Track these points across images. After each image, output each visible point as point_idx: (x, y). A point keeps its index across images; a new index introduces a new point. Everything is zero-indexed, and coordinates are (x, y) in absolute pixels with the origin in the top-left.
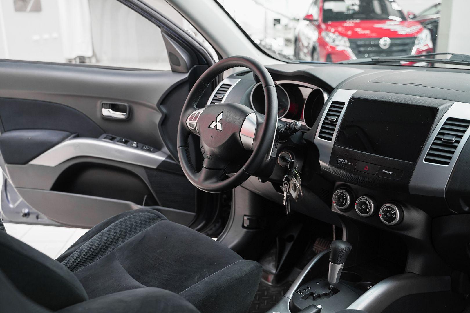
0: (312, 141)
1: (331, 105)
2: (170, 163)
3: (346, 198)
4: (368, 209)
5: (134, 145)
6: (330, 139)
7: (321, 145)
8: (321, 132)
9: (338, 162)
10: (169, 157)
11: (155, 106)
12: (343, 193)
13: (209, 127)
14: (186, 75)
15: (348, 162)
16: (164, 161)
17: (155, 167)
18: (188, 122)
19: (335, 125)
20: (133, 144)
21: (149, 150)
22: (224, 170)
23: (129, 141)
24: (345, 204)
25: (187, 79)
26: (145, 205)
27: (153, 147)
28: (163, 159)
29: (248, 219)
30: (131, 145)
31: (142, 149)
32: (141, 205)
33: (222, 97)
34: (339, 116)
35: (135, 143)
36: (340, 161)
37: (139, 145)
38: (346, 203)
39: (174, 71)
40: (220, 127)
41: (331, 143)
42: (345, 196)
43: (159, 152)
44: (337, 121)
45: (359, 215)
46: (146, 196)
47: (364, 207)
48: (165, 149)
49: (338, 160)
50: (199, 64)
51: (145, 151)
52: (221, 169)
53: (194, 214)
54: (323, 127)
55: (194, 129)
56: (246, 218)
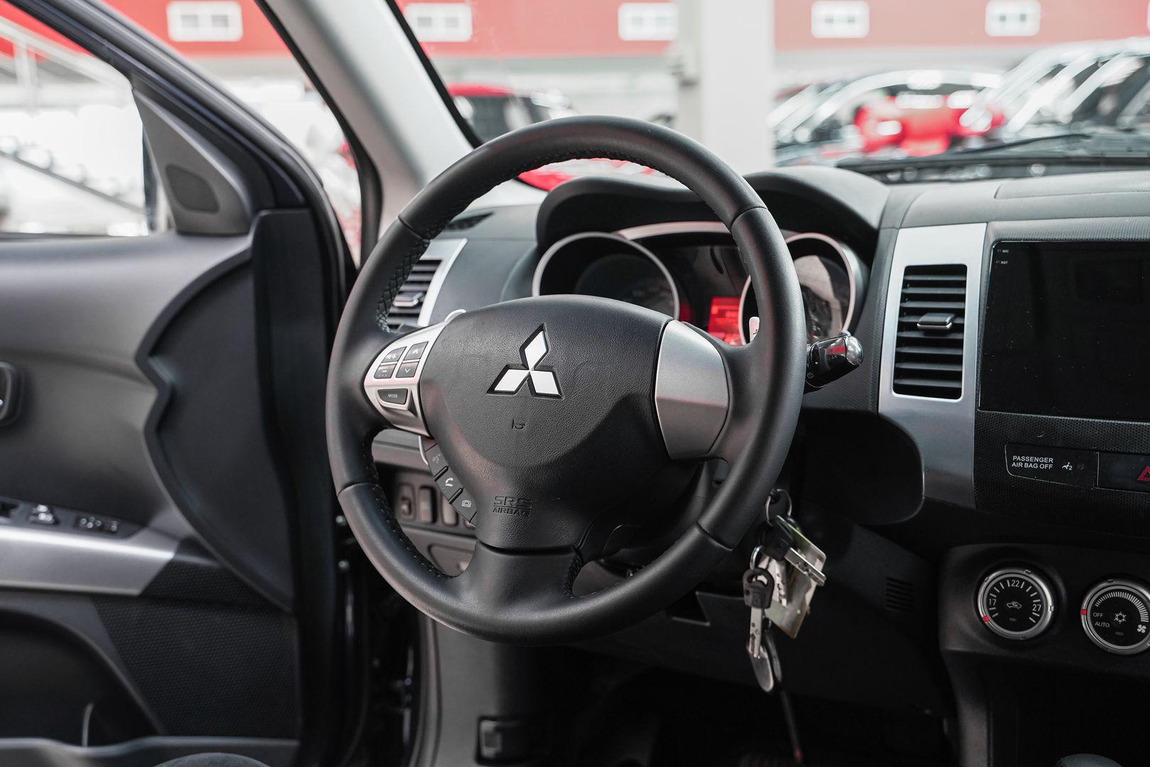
0: (875, 412)
1: (904, 281)
2: (195, 567)
3: (1038, 597)
4: (1143, 624)
5: (43, 517)
6: (955, 393)
7: (912, 416)
8: (898, 373)
9: (1012, 469)
10: (186, 545)
11: (130, 364)
12: (1021, 580)
13: (491, 390)
14: (244, 244)
15: (1057, 465)
16: (170, 565)
17: (135, 591)
18: (373, 385)
19: (959, 344)
20: (37, 515)
21: (102, 531)
22: (577, 551)
23: (14, 507)
24: (1037, 619)
25: (248, 256)
26: (91, 743)
27: (115, 517)
28: (165, 555)
29: (497, 730)
30: (32, 518)
31: (76, 528)
32: (77, 742)
33: (415, 302)
34: (960, 313)
35: (42, 508)
36: (1020, 465)
37: (62, 514)
38: (1041, 613)
39: (186, 231)
40: (545, 383)
41: (965, 404)
42: (1034, 589)
43: (144, 534)
44: (959, 328)
45: (1103, 651)
46: (89, 709)
47: (1120, 618)
48: (173, 518)
49: (1011, 461)
50: (278, 206)
51: (91, 535)
52: (563, 550)
53: (294, 743)
54: (899, 357)
55: (405, 407)
56: (488, 726)
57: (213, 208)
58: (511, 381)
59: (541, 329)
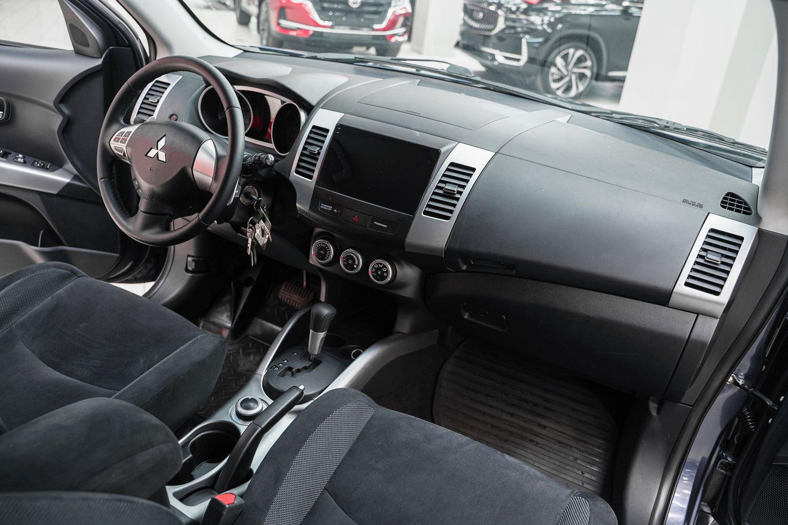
0: (287, 177)
1: (311, 130)
2: (78, 186)
3: (329, 250)
4: (356, 265)
5: (19, 159)
6: (311, 177)
7: (298, 183)
8: (298, 166)
9: (320, 208)
10: (75, 177)
11: (52, 105)
12: (325, 244)
13: (146, 155)
14: (99, 62)
15: (333, 209)
16: (68, 184)
17: (55, 192)
18: (113, 145)
19: (317, 159)
20: (18, 158)
21: (43, 168)
22: (170, 215)
23: (10, 153)
24: (328, 258)
25: (101, 67)
26: (41, 246)
27: (49, 162)
28: (67, 180)
29: (193, 260)
30: (15, 160)
31: (33, 166)
32: (37, 246)
33: (157, 101)
34: (321, 147)
35: (21, 156)
36: (323, 207)
37: (28, 159)
38: (329, 256)
39: (78, 52)
40: (162, 157)
41: (311, 183)
42: (328, 248)
43: (60, 170)
44: (319, 153)
45: (344, 271)
46: (42, 232)
47: (350, 262)
48: (69, 166)
49: (320, 205)
50: (118, 45)
51: (38, 170)
52: (166, 215)
53: (117, 255)
54: (300, 160)
55: (122, 154)
56: (190, 259)
57: (87, 45)
58: (152, 153)
59: (165, 136)
